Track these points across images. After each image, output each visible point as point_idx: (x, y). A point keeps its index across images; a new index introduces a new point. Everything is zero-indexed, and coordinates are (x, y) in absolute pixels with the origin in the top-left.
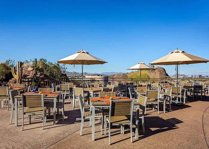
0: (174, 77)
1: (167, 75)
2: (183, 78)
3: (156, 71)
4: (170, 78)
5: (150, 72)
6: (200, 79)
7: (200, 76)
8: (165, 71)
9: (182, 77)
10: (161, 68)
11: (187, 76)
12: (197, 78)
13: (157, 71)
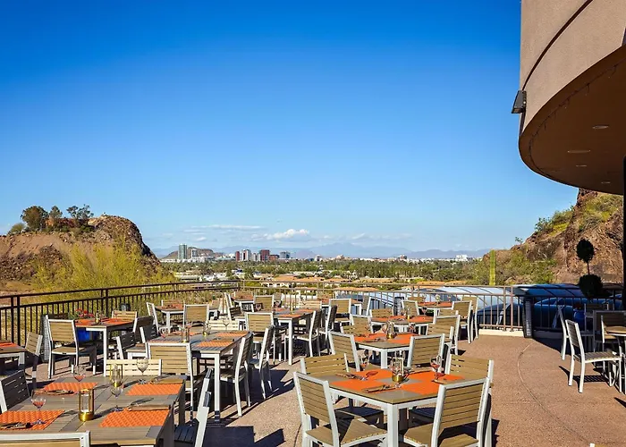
0: (173, 261)
1: (146, 251)
2: (206, 262)
3: (101, 234)
4: (158, 263)
5: (73, 238)
6: (265, 267)
7: (265, 253)
8: (139, 236)
9: (202, 259)
10: (118, 223)
11: (221, 254)
12: (254, 263)
13: (102, 232)
